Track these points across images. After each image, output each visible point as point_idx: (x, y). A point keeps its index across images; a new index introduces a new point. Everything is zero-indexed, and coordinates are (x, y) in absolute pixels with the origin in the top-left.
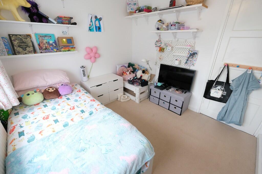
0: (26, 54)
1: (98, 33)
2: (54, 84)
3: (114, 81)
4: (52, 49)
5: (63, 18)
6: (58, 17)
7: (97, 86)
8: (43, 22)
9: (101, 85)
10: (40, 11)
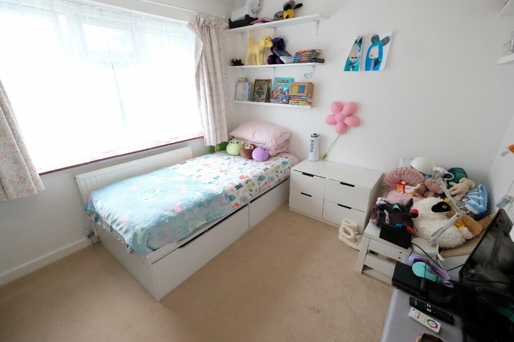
0: (259, 101)
1: (372, 73)
2: (258, 143)
3: (342, 183)
4: (282, 99)
5: (302, 54)
6: (297, 53)
7: (304, 174)
8: (277, 64)
9: (312, 176)
10: (287, 51)
